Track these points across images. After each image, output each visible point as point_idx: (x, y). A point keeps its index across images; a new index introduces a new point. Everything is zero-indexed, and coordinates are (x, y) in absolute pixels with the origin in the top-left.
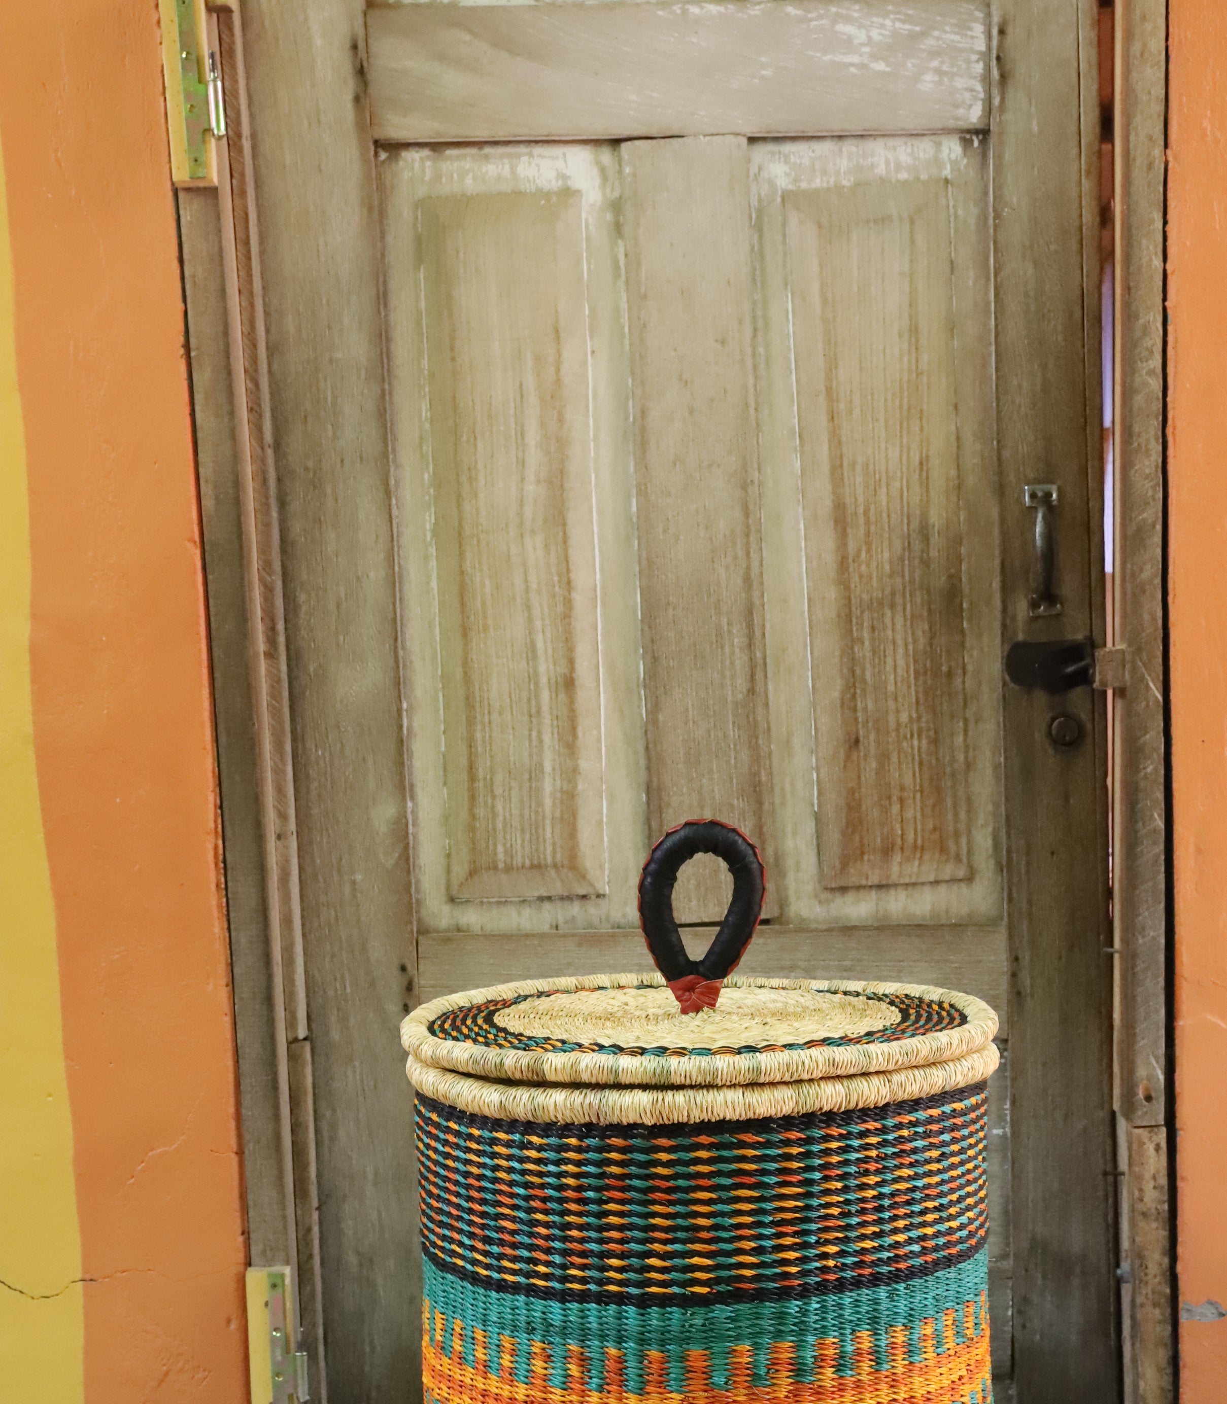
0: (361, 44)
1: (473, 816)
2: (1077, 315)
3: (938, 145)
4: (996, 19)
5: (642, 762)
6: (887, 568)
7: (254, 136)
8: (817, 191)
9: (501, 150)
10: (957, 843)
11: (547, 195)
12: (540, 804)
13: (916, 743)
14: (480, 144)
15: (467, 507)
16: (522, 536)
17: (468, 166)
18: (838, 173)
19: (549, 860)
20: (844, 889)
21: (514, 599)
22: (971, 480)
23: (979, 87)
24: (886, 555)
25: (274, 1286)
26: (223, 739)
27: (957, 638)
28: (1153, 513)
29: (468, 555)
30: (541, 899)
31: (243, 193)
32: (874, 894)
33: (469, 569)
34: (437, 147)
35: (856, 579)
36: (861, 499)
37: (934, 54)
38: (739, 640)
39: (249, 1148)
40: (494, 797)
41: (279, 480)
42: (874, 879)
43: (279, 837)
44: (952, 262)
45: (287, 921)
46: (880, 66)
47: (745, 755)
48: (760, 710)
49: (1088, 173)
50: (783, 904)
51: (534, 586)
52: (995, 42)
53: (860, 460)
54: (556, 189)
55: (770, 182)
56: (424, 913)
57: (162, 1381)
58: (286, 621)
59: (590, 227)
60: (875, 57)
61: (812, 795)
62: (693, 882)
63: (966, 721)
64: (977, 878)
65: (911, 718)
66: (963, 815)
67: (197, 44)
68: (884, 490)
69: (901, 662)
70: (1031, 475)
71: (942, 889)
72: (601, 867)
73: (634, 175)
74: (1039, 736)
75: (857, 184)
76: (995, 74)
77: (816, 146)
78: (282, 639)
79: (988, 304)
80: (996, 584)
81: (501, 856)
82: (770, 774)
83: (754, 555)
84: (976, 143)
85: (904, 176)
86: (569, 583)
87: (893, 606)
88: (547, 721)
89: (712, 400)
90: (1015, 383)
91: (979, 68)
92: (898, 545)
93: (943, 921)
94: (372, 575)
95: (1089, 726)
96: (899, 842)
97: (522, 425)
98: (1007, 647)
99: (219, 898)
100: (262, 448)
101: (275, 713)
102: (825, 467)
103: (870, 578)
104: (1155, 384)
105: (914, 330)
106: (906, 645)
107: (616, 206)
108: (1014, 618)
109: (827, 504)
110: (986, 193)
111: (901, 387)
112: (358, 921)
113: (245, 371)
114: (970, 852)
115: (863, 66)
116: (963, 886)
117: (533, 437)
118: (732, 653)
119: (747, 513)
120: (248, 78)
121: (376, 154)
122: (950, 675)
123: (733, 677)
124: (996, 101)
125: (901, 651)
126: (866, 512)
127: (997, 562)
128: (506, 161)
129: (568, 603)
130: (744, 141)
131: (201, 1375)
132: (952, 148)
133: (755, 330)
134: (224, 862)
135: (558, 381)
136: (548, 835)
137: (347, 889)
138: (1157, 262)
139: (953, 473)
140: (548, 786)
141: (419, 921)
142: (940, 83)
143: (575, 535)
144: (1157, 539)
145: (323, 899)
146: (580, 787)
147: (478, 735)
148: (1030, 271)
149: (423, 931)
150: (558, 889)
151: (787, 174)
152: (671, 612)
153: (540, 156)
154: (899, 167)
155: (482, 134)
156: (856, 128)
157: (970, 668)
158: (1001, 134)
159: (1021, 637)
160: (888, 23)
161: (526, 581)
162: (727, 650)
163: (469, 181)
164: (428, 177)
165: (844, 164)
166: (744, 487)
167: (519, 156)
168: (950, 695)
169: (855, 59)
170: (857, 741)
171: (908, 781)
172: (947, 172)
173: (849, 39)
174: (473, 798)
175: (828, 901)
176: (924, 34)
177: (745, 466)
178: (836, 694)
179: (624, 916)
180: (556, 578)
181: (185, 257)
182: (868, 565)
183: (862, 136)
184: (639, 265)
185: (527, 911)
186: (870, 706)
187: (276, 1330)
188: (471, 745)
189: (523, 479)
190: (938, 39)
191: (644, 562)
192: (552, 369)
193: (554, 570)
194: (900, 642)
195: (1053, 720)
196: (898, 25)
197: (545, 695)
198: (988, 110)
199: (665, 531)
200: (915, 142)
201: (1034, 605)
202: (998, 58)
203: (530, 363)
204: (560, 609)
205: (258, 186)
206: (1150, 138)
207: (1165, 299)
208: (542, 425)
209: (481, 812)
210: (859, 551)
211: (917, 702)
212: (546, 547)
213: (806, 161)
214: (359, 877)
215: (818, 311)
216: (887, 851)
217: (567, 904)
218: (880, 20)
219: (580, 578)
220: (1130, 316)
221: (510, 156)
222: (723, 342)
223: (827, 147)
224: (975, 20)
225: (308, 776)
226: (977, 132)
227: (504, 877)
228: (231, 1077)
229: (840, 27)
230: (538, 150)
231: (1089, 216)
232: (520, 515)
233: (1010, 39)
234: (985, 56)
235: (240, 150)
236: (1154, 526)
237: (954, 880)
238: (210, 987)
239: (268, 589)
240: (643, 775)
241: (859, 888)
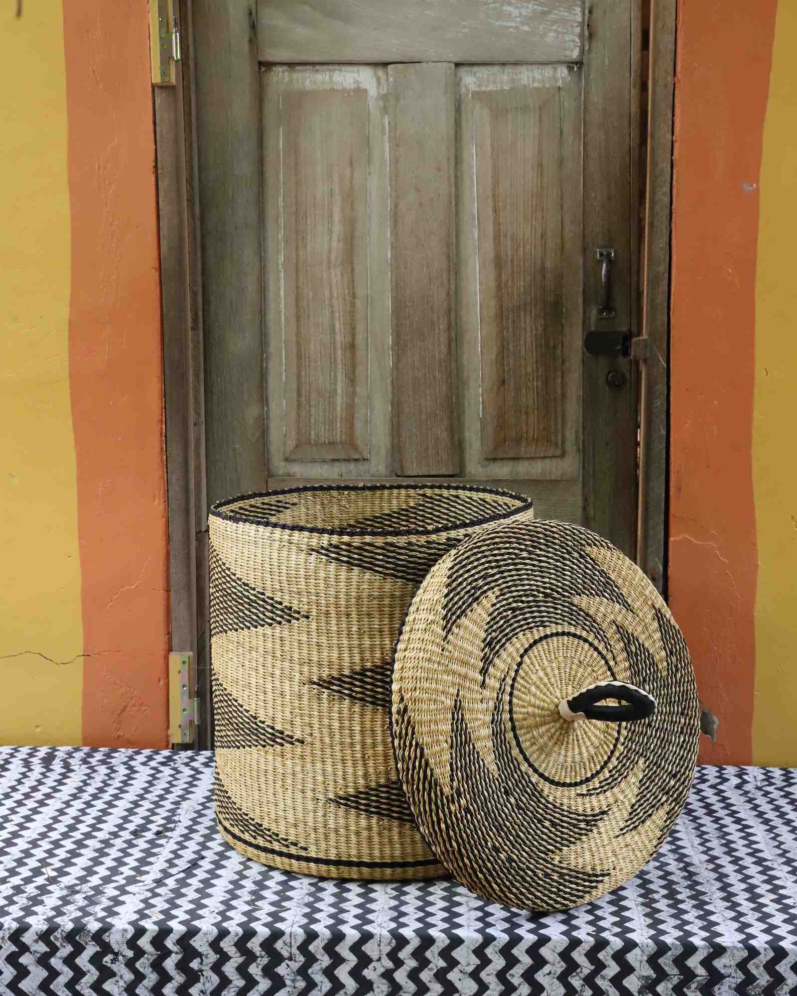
0: (254, 12)
1: (299, 416)
2: (627, 160)
3: (556, 69)
4: (587, 5)
5: (390, 389)
6: (522, 289)
7: (196, 59)
8: (490, 92)
9: (325, 67)
10: (556, 437)
11: (348, 92)
12: (335, 409)
13: (535, 383)
14: (314, 64)
15: (301, 253)
16: (329, 268)
17: (307, 75)
18: (502, 82)
19: (338, 440)
20: (495, 460)
21: (324, 301)
22: (568, 245)
23: (577, 40)
24: (522, 283)
25: (184, 662)
26: (167, 372)
27: (560, 328)
28: (663, 268)
29: (301, 279)
30: (334, 460)
31: (189, 89)
32: (510, 463)
33: (301, 285)
34: (291, 65)
35: (506, 296)
36: (509, 253)
37: (554, 22)
38: (443, 326)
39: (172, 590)
40: (310, 407)
41: (203, 236)
42: (510, 455)
43: (195, 424)
44: (561, 132)
45: (198, 469)
46: (526, 28)
47: (444, 388)
48: (453, 365)
49: (635, 87)
50: (462, 466)
51: (335, 295)
52: (586, 17)
53: (509, 233)
54: (353, 86)
55: (466, 86)
56: (271, 466)
57: (123, 710)
58: (204, 310)
59: (371, 109)
60: (523, 24)
61: (479, 408)
62: (414, 454)
63: (563, 372)
64: (567, 456)
65: (533, 371)
66: (559, 421)
67: (167, 12)
68: (522, 249)
69: (529, 340)
70: (601, 243)
71: (548, 461)
72: (366, 445)
73: (395, 82)
74: (601, 381)
75: (512, 89)
76: (587, 33)
77: (490, 68)
78: (201, 320)
79: (580, 154)
80: (580, 301)
81: (313, 437)
82: (457, 398)
83: (452, 282)
84: (576, 69)
85: (536, 85)
86: (354, 293)
87: (525, 311)
88: (340, 367)
89: (432, 200)
90: (593, 195)
91: (578, 30)
92: (528, 278)
93: (548, 478)
94: (250, 288)
95: (628, 376)
96: (525, 435)
97: (331, 212)
98: (585, 334)
99: (162, 455)
100: (194, 220)
101: (195, 358)
102: (491, 235)
103: (513, 294)
104: (666, 200)
105: (540, 165)
106: (531, 332)
107: (384, 98)
108: (590, 318)
109: (491, 255)
110: (580, 94)
111: (532, 195)
112: (236, 470)
113: (187, 180)
114: (563, 442)
115: (517, 28)
116: (559, 460)
117: (337, 217)
118: (439, 333)
119: (449, 258)
120: (194, 27)
121: (260, 69)
122: (555, 347)
123: (439, 345)
124: (587, 48)
125: (529, 334)
126: (512, 261)
127: (581, 289)
128: (327, 73)
129: (353, 305)
130: (453, 66)
131: (143, 708)
132: (562, 72)
133: (456, 163)
134: (166, 437)
135: (351, 188)
136: (338, 426)
137: (231, 454)
138: (669, 136)
139: (559, 241)
140: (339, 400)
141: (268, 470)
142: (557, 37)
143: (358, 269)
144: (666, 282)
145: (218, 456)
146: (356, 401)
147: (303, 373)
148: (603, 137)
149: (271, 475)
150: (342, 455)
151: (475, 83)
152: (407, 310)
153: (345, 71)
154: (534, 80)
155: (316, 59)
156: (512, 59)
157: (566, 344)
158: (589, 64)
159: (593, 329)
160: (530, 6)
161: (331, 293)
162: (437, 332)
163: (307, 82)
164: (286, 80)
165: (505, 78)
166: (448, 246)
167: (334, 71)
168: (554, 359)
169: (513, 24)
170: (504, 382)
171: (531, 402)
172: (560, 83)
173: (510, 14)
174: (299, 405)
175: (486, 466)
176: (549, 12)
177: (449, 235)
178: (494, 356)
179: (378, 470)
180: (347, 291)
181: (157, 121)
182: (512, 287)
183: (516, 64)
184: (396, 129)
185: (326, 467)
186: (511, 362)
187: (184, 686)
188: (299, 377)
189: (331, 239)
190: (556, 14)
191: (394, 283)
192: (348, 182)
193: (346, 287)
194: (528, 329)
195: (609, 373)
196: (536, 7)
197: (339, 352)
198: (582, 52)
199: (406, 268)
200: (544, 67)
201: (600, 312)
202: (588, 25)
203: (336, 178)
204: (348, 308)
205: (197, 85)
206: (666, 71)
207: (672, 155)
208: (342, 211)
209: (303, 414)
210: (508, 280)
211: (537, 362)
212: (342, 274)
213: (485, 76)
214: (237, 446)
215: (489, 155)
216: (518, 440)
217: (347, 464)
218: (525, 4)
219: (360, 292)
220: (655, 164)
221: (330, 70)
222: (439, 169)
223: (496, 69)
224: (576, 5)
225: (212, 392)
226: (576, 63)
227: (314, 448)
228: (165, 551)
229: (507, 8)
230: (344, 68)
231: (634, 109)
232: (329, 258)
233: (595, 16)
234: (582, 24)
235: (188, 67)
236: (663, 274)
237: (554, 457)
238: (156, 503)
239: (194, 294)
240: (390, 396)
241: (502, 459)
